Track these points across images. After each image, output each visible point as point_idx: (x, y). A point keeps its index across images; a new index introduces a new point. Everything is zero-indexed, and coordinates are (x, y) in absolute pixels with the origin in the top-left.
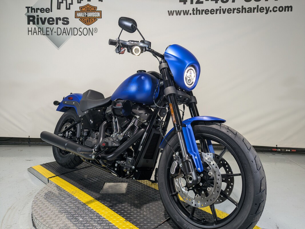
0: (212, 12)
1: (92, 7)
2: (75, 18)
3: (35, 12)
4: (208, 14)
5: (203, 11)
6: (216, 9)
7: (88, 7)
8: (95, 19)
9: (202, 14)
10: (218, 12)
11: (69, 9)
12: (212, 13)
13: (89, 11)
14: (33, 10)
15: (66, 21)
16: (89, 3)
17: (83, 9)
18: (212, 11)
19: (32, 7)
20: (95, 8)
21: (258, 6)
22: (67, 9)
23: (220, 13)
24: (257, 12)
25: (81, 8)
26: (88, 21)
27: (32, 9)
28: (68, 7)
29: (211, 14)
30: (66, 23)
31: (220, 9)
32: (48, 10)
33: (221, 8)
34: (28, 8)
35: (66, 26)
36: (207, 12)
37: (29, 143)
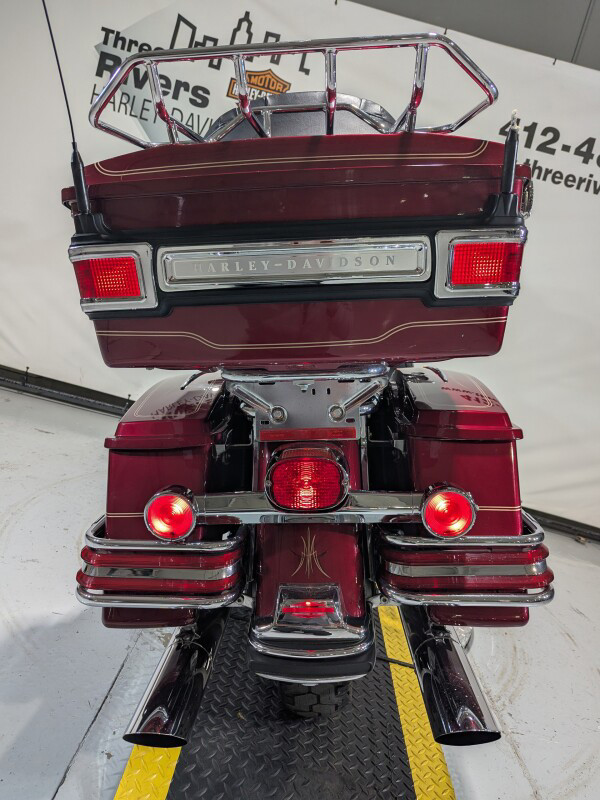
0: (569, 181)
1: (279, 80)
2: (228, 95)
3: (123, 48)
4: (559, 183)
5: (548, 172)
6: (581, 178)
7: (268, 77)
9: (544, 179)
10: (584, 185)
11: (218, 67)
12: (569, 183)
13: (268, 88)
14: (120, 43)
15: (201, 97)
16: (273, 67)
17: (254, 80)
18: (571, 178)
19: (118, 33)
20: (285, 86)
22: (211, 65)
23: (587, 190)
25: (250, 76)
27: (118, 37)
28: (215, 63)
29: (566, 184)
30: (199, 101)
31: (590, 181)
33: (593, 179)
34: (107, 31)
35: (197, 111)
36: (556, 177)
37: (24, 385)
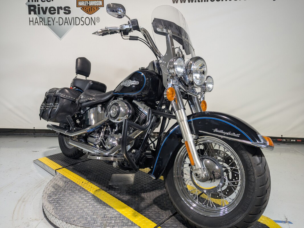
4: (214, 1)
9: (208, 1)
29: (217, 1)
37: (34, 134)
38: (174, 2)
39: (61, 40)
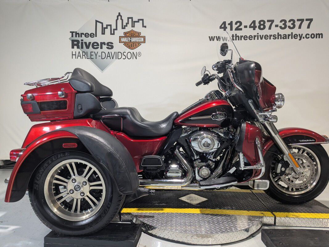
1: (136, 32)
5: (241, 37)
7: (132, 32)
8: (139, 44)
9: (241, 40)
11: (114, 34)
13: (133, 36)
14: (77, 35)
15: (110, 46)
16: (133, 29)
17: (127, 35)
19: (76, 32)
21: (292, 33)
22: (111, 34)
23: (258, 39)
24: (292, 38)
26: (131, 46)
27: (76, 33)
28: (112, 33)
29: (250, 39)
30: (110, 47)
31: (258, 36)
32: (92, 35)
34: (72, 33)
36: (245, 38)
38: (210, 40)
39: (102, 73)
